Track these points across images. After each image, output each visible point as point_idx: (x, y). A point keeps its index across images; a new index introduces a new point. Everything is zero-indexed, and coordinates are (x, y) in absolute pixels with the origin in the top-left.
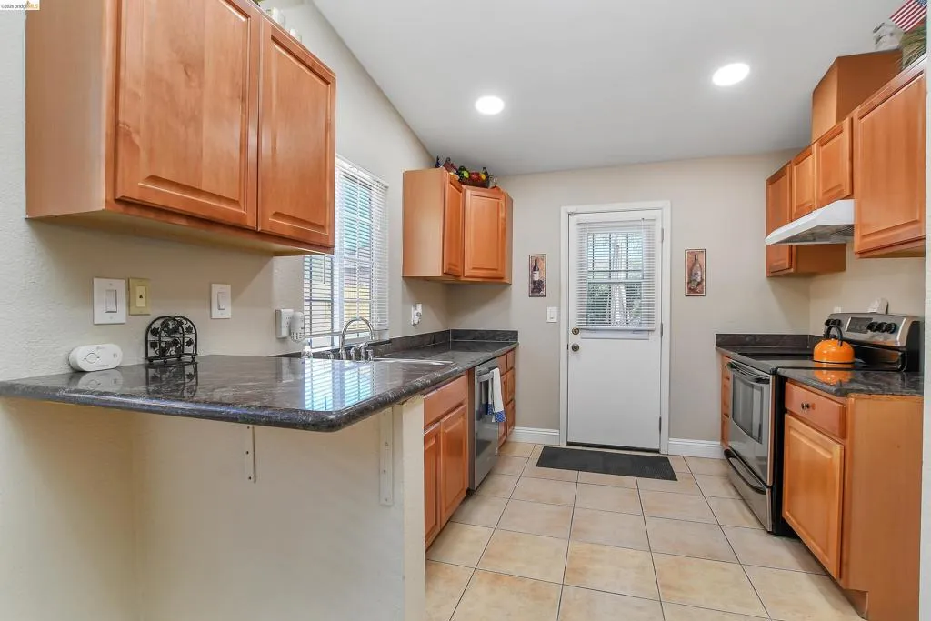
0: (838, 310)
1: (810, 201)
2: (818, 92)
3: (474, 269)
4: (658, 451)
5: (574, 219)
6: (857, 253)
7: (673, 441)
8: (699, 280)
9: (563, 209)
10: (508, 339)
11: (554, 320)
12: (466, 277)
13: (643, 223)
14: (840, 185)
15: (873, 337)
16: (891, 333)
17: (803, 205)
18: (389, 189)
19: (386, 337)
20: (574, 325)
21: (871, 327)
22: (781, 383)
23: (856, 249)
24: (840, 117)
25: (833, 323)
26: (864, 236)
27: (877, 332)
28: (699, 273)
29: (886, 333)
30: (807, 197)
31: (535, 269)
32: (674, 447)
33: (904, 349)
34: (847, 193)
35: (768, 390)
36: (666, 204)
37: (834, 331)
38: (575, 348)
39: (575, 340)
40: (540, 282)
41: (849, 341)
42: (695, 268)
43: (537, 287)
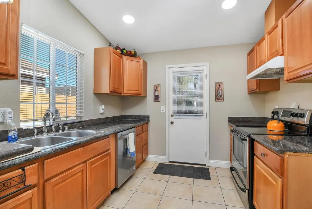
0: (277, 107)
1: (264, 60)
2: (267, 13)
3: (128, 90)
4: (205, 165)
5: (171, 70)
6: (286, 81)
7: (211, 161)
8: (221, 94)
9: (167, 66)
10: (145, 119)
11: (164, 111)
12: (125, 94)
13: (198, 72)
14: (277, 50)
15: (292, 119)
16: (302, 118)
17: (261, 62)
18: (85, 55)
19: (83, 119)
20: (171, 113)
21: (292, 115)
22: (252, 142)
23: (285, 79)
24: (277, 20)
25: (275, 113)
26: (289, 73)
27: (295, 117)
28: (221, 92)
29: (299, 118)
30: (263, 58)
31: (156, 91)
32: (212, 163)
33: (308, 126)
34: (281, 53)
35: (246, 144)
36: (208, 64)
37: (276, 117)
38: (172, 123)
39: (172, 119)
40: (158, 96)
41: (282, 121)
42: (219, 90)
43: (157, 98)
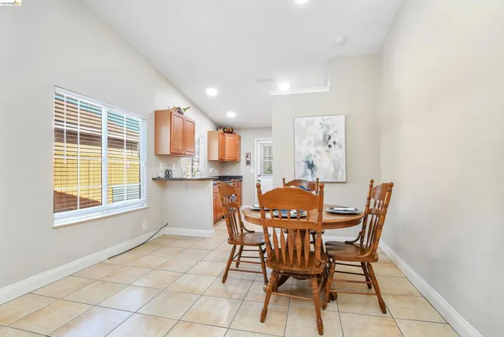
3: (228, 157)
5: (259, 142)
9: (256, 139)
10: (239, 178)
11: (254, 173)
12: (226, 160)
20: (259, 174)
31: (247, 157)
38: (259, 181)
39: (259, 178)
40: (249, 161)
